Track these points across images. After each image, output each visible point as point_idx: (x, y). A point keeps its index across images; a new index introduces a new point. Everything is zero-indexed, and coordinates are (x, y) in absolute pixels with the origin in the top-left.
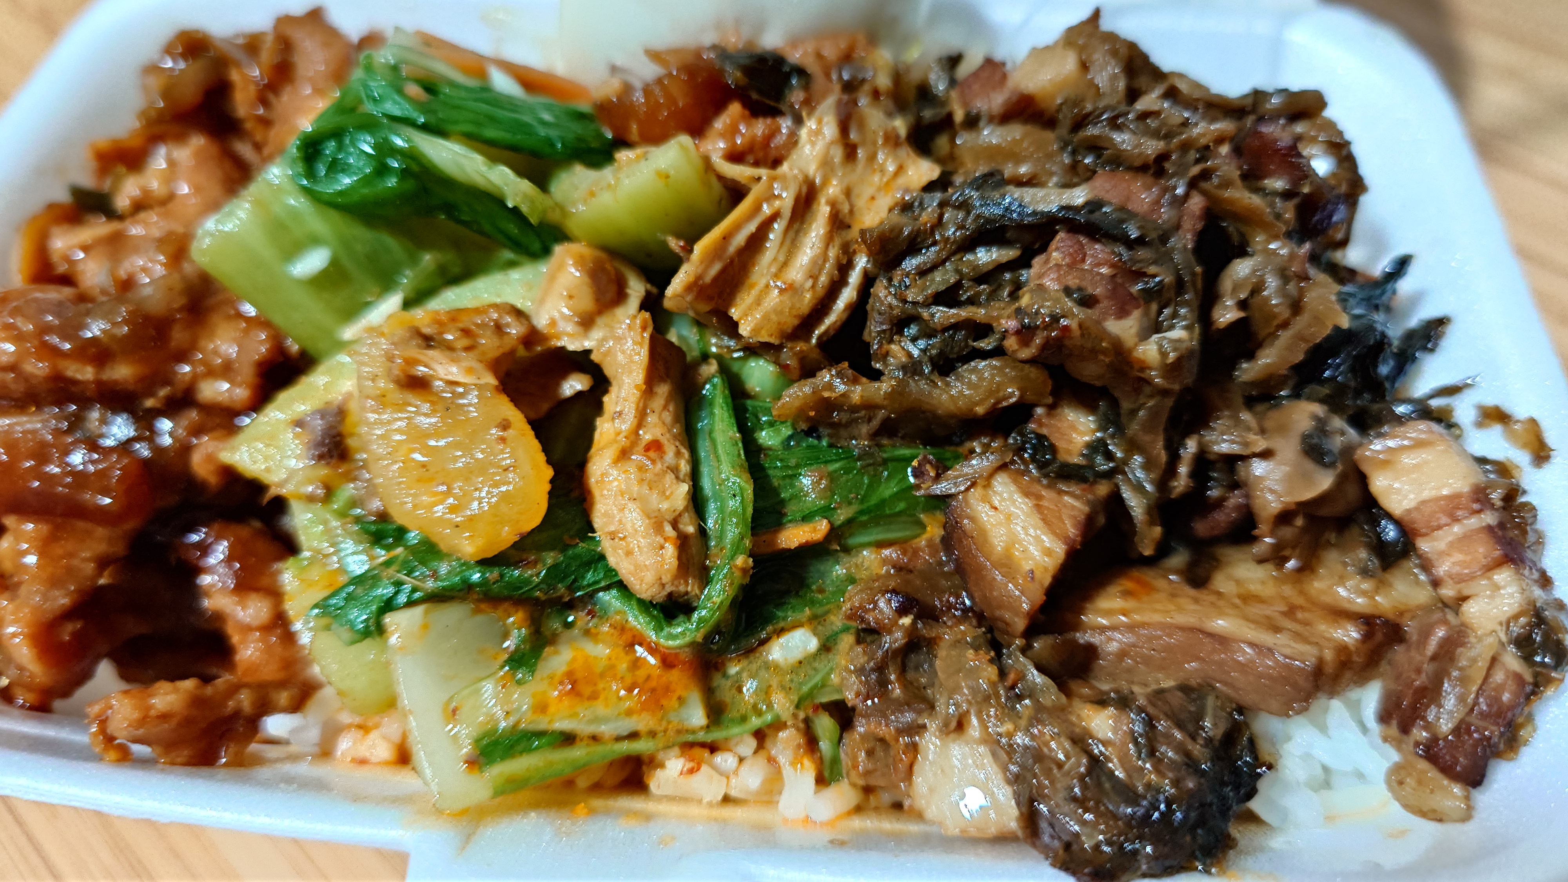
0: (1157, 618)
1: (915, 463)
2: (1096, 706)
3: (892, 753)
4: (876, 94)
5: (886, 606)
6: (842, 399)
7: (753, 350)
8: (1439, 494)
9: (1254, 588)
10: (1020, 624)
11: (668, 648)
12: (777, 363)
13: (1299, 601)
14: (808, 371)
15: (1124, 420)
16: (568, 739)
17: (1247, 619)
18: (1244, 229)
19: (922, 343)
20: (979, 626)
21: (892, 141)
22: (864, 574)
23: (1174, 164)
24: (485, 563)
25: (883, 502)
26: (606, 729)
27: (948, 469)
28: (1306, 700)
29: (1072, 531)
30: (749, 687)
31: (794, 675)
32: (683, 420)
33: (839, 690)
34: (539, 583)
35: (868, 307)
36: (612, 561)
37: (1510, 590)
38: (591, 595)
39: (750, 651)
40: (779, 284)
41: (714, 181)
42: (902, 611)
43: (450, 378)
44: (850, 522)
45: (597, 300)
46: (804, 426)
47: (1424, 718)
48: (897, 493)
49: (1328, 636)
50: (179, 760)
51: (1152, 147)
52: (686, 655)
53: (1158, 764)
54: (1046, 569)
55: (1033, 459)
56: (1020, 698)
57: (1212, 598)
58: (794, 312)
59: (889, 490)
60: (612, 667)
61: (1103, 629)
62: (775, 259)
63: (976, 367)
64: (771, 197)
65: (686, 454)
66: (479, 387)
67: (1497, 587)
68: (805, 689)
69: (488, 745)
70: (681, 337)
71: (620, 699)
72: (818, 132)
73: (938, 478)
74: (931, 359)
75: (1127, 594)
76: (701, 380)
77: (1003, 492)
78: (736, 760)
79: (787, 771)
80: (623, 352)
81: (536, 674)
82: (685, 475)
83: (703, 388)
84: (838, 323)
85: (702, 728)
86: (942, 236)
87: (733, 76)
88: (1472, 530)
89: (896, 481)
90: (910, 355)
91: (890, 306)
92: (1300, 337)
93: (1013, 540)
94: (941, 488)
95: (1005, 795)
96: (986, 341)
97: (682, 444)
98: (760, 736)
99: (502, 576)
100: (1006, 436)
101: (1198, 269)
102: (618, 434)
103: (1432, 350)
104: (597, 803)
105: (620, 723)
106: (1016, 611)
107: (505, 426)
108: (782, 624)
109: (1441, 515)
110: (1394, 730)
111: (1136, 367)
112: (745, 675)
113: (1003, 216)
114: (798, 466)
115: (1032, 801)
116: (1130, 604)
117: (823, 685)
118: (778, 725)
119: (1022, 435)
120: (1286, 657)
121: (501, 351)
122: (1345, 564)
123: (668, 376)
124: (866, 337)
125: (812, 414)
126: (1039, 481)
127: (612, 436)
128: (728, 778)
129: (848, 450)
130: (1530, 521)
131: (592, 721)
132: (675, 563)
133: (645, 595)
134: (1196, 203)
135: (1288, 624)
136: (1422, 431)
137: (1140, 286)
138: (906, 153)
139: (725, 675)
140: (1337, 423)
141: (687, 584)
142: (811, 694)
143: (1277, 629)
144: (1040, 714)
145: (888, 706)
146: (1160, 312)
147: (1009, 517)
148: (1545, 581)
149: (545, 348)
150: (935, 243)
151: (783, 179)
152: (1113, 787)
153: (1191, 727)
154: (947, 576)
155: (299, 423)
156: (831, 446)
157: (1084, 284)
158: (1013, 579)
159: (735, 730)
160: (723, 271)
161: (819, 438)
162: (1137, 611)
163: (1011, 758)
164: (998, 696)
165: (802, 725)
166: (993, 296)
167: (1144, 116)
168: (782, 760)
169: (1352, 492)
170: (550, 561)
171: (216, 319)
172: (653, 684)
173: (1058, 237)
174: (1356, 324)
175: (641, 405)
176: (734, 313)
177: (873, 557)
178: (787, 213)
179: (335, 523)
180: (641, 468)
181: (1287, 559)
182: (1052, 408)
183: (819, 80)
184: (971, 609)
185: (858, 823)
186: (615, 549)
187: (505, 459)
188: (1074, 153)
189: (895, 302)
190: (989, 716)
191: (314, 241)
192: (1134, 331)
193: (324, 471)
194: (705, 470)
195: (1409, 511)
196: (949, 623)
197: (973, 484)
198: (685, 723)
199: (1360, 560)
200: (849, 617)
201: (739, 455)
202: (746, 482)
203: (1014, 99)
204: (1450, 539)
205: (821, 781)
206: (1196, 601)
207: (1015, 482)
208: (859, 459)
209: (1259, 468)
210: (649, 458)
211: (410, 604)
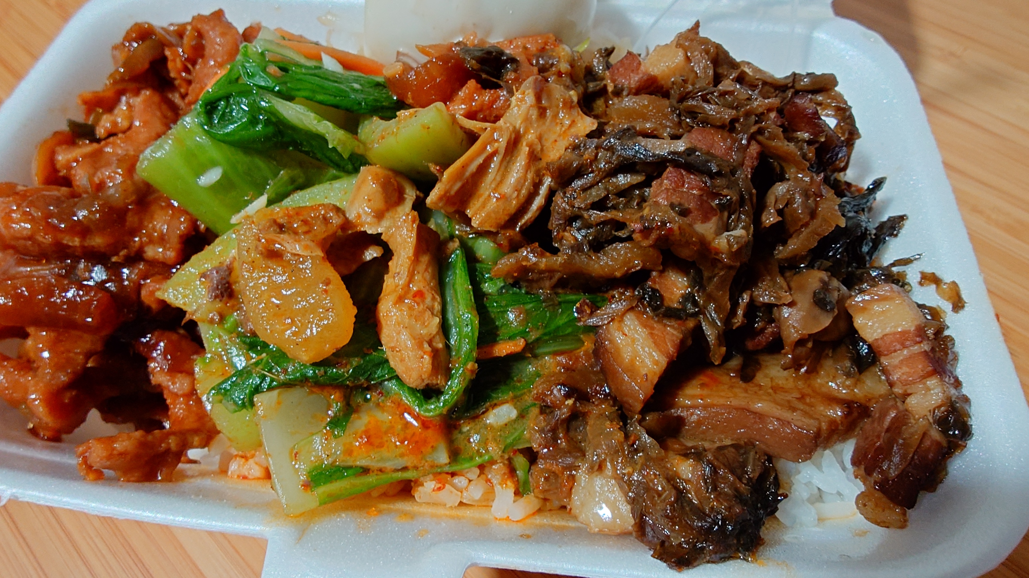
0: (721, 401)
1: (578, 305)
2: (682, 458)
3: (560, 481)
4: (560, 74)
5: (558, 392)
6: (534, 266)
7: (480, 234)
8: (896, 330)
9: (781, 382)
10: (639, 407)
11: (426, 417)
12: (495, 242)
13: (807, 391)
14: (514, 248)
15: (705, 282)
16: (365, 471)
17: (775, 402)
18: (784, 164)
19: (583, 232)
20: (614, 406)
21: (568, 105)
22: (546, 372)
23: (741, 124)
24: (315, 365)
25: (558, 328)
26: (389, 465)
27: (598, 308)
28: (810, 453)
29: (671, 350)
30: (475, 438)
31: (502, 433)
32: (437, 278)
33: (529, 441)
34: (348, 378)
35: (551, 208)
36: (392, 363)
37: (936, 391)
38: (381, 383)
39: (475, 418)
40: (496, 195)
41: (458, 129)
42: (567, 396)
43: (294, 251)
44: (538, 340)
45: (386, 202)
46: (511, 281)
47: (880, 467)
48: (566, 323)
49: (825, 414)
50: (132, 479)
51: (727, 115)
52: (437, 421)
53: (719, 495)
54: (655, 373)
55: (649, 303)
56: (637, 451)
57: (756, 389)
58: (506, 212)
59: (561, 321)
60: (392, 427)
61: (688, 408)
62: (494, 179)
63: (616, 247)
64: (493, 141)
65: (438, 298)
66: (312, 258)
67: (928, 389)
68: (509, 441)
69: (315, 475)
70: (437, 224)
71: (396, 446)
72: (522, 100)
73: (591, 315)
74: (589, 242)
75: (703, 385)
76: (449, 252)
77: (630, 325)
78: (467, 481)
79: (498, 488)
80: (401, 236)
81: (347, 431)
82: (438, 312)
83: (450, 257)
84: (533, 218)
85: (446, 464)
86: (597, 167)
87: (471, 64)
88: (915, 354)
89: (566, 315)
90: (576, 239)
91: (564, 209)
92: (815, 233)
93: (636, 354)
94: (592, 321)
95: (625, 508)
96: (623, 232)
97: (436, 293)
98: (481, 467)
99: (326, 372)
100: (634, 290)
101: (754, 191)
102: (397, 286)
103: (896, 236)
104: (384, 506)
105: (396, 462)
106: (637, 399)
107: (327, 283)
108: (495, 401)
109: (896, 343)
110: (862, 471)
111: (713, 252)
112: (472, 432)
113: (635, 156)
114: (507, 306)
115: (642, 515)
116: (705, 392)
117: (519, 438)
118: (492, 462)
119: (644, 289)
120: (799, 428)
121: (326, 234)
122: (837, 369)
123: (428, 250)
124: (550, 227)
125: (516, 274)
126: (653, 318)
127: (394, 287)
128: (461, 492)
129: (537, 296)
130: (950, 347)
131: (378, 461)
132: (430, 367)
133: (413, 385)
134: (754, 149)
135: (801, 406)
136: (886, 291)
137: (717, 202)
138: (577, 112)
139: (461, 432)
140: (835, 283)
141: (437, 378)
142: (512, 444)
143: (794, 409)
144: (649, 461)
145: (557, 453)
146: (729, 217)
147: (634, 340)
148: (958, 384)
149: (354, 231)
150: (592, 172)
151: (500, 129)
152: (691, 510)
153: (739, 471)
154: (596, 373)
155: (204, 275)
156: (527, 293)
157: (683, 201)
158: (635, 380)
159: (467, 465)
160: (463, 187)
161: (520, 288)
162: (709, 396)
163: (630, 489)
164: (623, 451)
165: (506, 462)
166: (627, 205)
167: (723, 94)
168: (494, 481)
169: (842, 325)
170: (355, 364)
171: (154, 208)
172: (417, 439)
173: (668, 170)
174: (850, 223)
175: (411, 269)
176: (469, 212)
177: (551, 360)
178: (502, 151)
179: (225, 337)
180: (411, 308)
181: (802, 366)
182: (662, 272)
183: (525, 66)
184: (609, 394)
185: (539, 520)
186: (394, 357)
187: (327, 303)
188: (679, 115)
189: (567, 207)
190: (617, 462)
191: (213, 164)
192: (712, 231)
193: (219, 305)
194: (450, 309)
195: (876, 340)
196: (596, 403)
197: (613, 320)
198: (436, 462)
199: (846, 368)
200: (536, 399)
201: (471, 299)
202: (475, 317)
203: (645, 78)
204: (901, 358)
205: (517, 493)
206: (746, 391)
207: (638, 318)
208: (544, 301)
209: (786, 312)
210: (415, 302)
211: (270, 388)
